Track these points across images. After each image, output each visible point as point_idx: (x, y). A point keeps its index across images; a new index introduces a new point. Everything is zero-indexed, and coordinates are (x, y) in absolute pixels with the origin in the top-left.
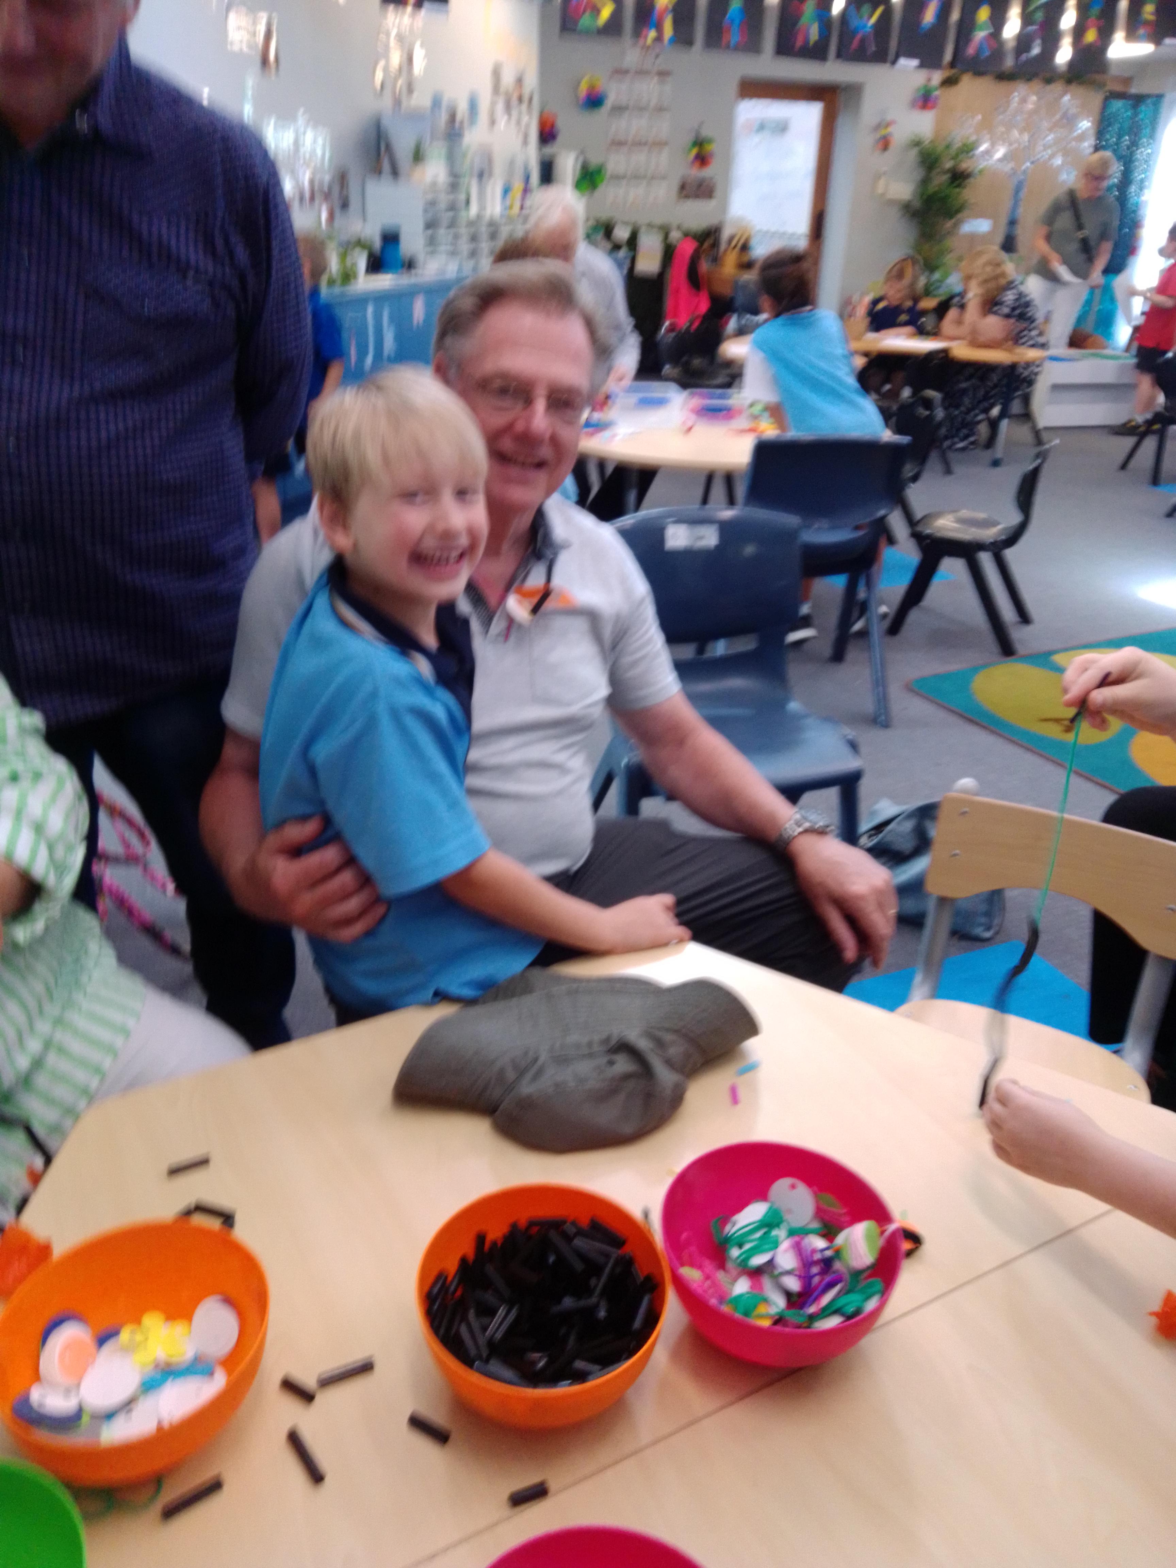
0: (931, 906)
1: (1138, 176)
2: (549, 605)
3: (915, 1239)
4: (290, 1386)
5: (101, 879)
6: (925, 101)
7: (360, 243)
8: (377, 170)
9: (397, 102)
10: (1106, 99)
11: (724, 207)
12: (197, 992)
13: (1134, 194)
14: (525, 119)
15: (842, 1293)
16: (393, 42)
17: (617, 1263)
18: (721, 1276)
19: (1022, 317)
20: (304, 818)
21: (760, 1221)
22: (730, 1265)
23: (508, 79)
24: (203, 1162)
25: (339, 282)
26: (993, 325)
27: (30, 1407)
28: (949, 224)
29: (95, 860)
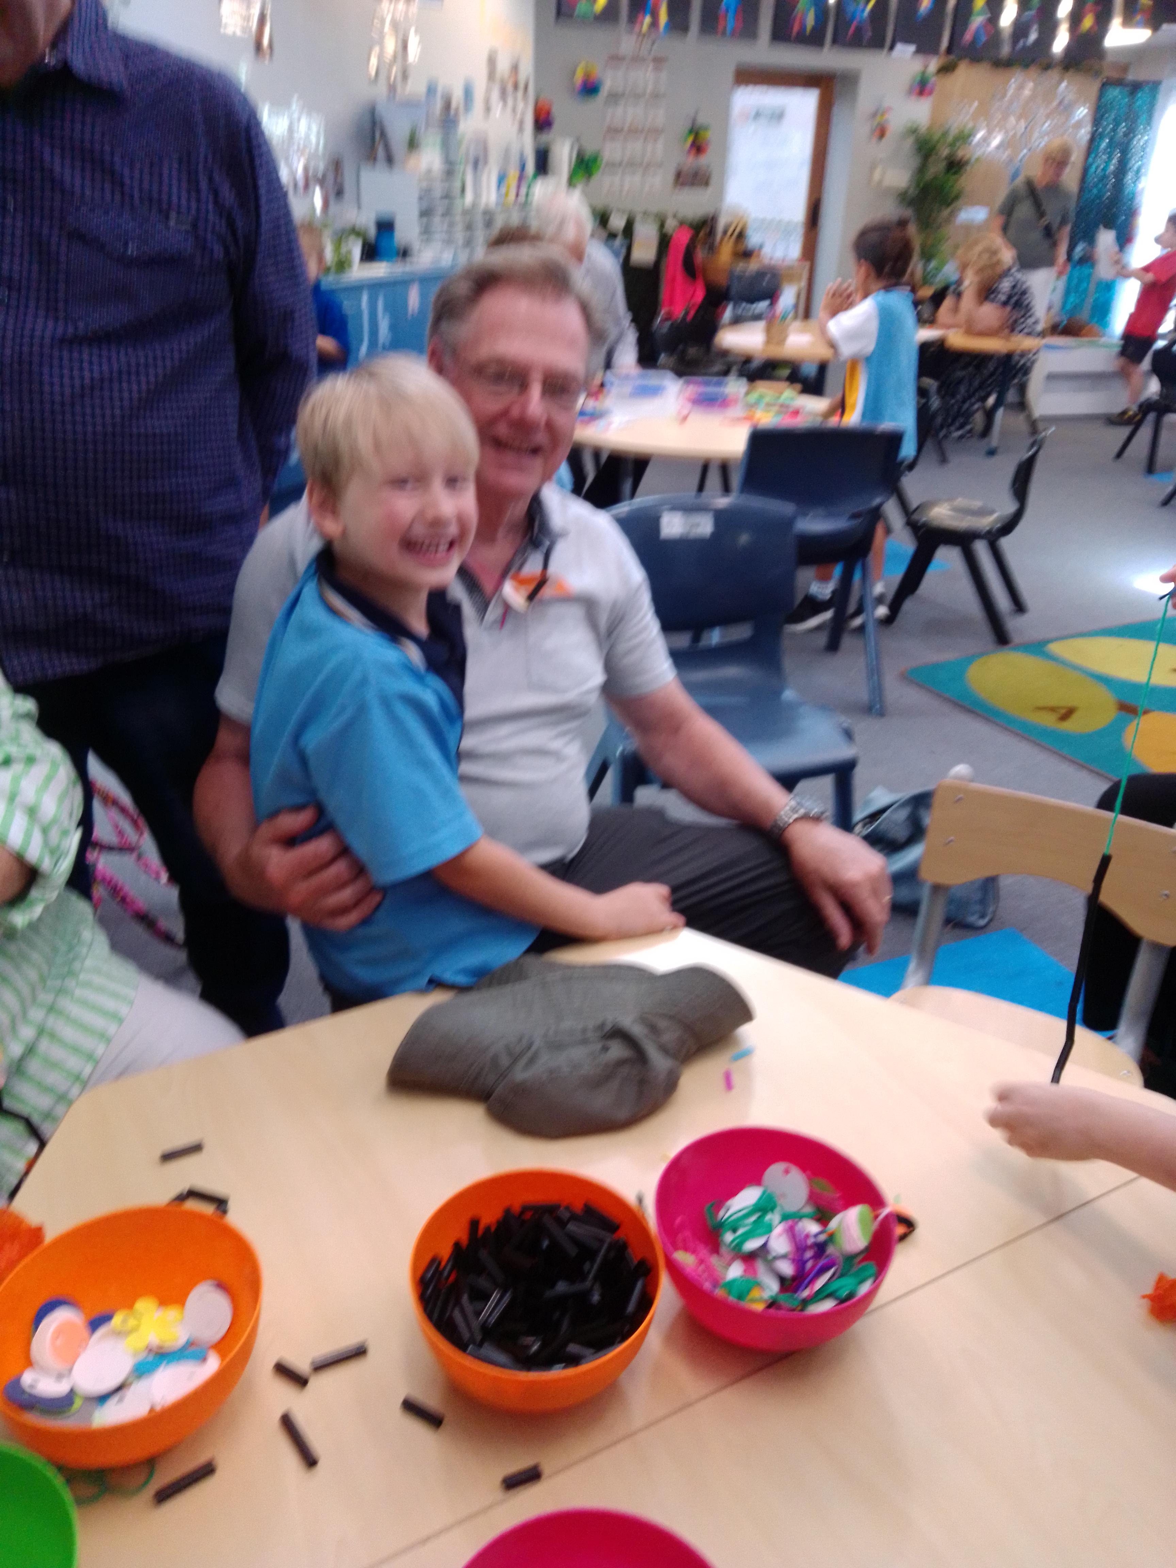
0: (925, 894)
1: (1134, 164)
2: (547, 592)
3: (909, 1224)
4: (283, 1370)
5: (95, 865)
6: (922, 88)
7: (355, 231)
8: (371, 156)
9: (392, 88)
10: (1104, 86)
11: (720, 194)
12: (191, 979)
13: (1130, 181)
14: (521, 105)
15: (836, 1276)
16: (387, 28)
17: (611, 1247)
18: (714, 1260)
19: (1018, 305)
20: (298, 808)
21: (756, 1205)
22: (723, 1250)
23: (503, 66)
24: (196, 1148)
25: (333, 270)
26: (989, 313)
27: (23, 1392)
28: (946, 212)
29: (89, 850)
